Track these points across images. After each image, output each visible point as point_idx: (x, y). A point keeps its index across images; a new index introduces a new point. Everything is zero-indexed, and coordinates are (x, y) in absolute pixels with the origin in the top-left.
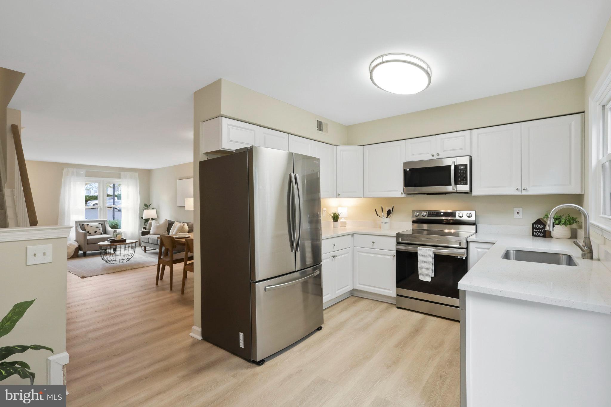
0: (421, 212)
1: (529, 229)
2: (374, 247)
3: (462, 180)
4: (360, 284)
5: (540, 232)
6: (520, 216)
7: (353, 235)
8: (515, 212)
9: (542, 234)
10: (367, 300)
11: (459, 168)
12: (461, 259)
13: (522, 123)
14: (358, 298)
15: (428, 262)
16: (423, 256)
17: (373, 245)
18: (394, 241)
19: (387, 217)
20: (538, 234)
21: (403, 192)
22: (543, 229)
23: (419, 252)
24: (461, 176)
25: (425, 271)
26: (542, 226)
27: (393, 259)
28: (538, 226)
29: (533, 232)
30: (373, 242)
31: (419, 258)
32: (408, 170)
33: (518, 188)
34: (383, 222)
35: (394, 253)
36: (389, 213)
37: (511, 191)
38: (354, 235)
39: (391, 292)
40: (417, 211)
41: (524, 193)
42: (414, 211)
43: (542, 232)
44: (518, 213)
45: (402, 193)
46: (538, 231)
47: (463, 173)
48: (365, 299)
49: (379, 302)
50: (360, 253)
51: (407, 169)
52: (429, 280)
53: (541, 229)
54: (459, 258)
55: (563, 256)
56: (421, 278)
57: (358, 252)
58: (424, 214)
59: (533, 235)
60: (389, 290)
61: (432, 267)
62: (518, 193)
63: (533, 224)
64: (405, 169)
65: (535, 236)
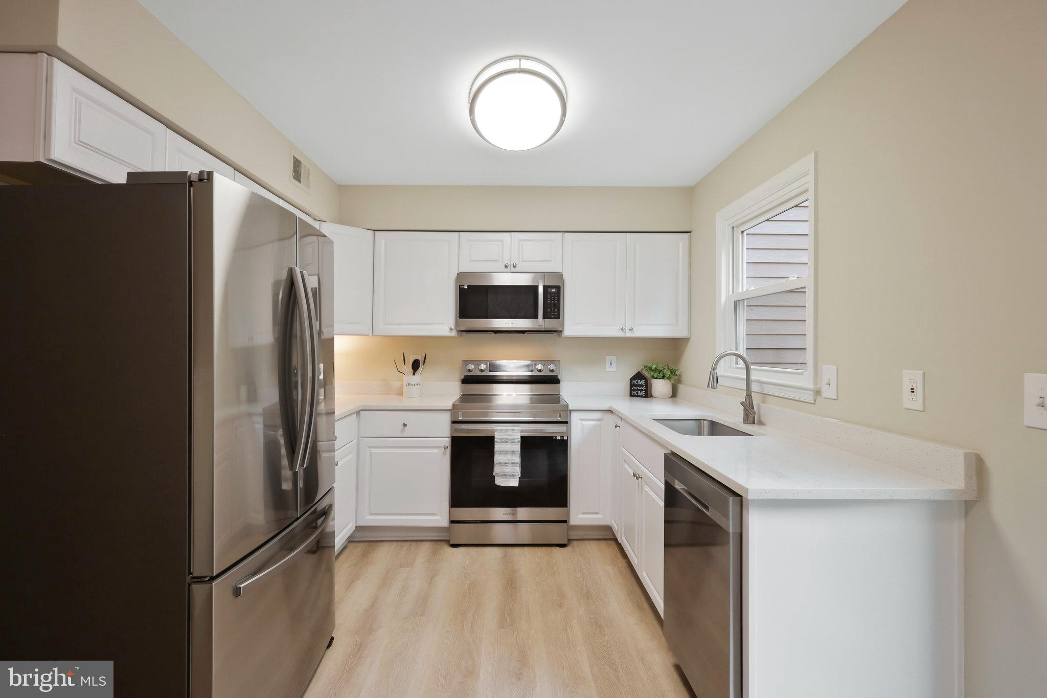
0: (477, 363)
1: (625, 385)
2: (404, 435)
3: (552, 311)
4: (370, 515)
5: (641, 390)
6: (613, 368)
7: (358, 413)
8: (608, 364)
9: (642, 393)
10: (386, 544)
11: (549, 292)
12: (562, 440)
13: (627, 234)
14: (367, 544)
15: (513, 452)
16: (504, 441)
17: (403, 431)
18: (446, 418)
19: (414, 374)
20: (637, 393)
21: (453, 327)
22: (644, 386)
23: (497, 436)
24: (551, 304)
25: (507, 469)
26: (642, 382)
27: (445, 453)
28: (637, 382)
29: (631, 390)
30: (405, 425)
31: (497, 447)
32: (466, 287)
33: (622, 328)
34: (409, 384)
35: (447, 442)
36: (416, 365)
37: (613, 331)
38: (361, 412)
39: (438, 518)
40: (472, 362)
41: (629, 334)
42: (466, 362)
43: (644, 390)
44: (611, 363)
45: (451, 329)
46: (637, 389)
47: (554, 301)
48: (381, 544)
49: (414, 544)
50: (373, 450)
51: (464, 286)
52: (515, 483)
53: (642, 386)
54: (559, 438)
55: (705, 422)
56: (500, 482)
57: (370, 447)
58: (483, 367)
59: (631, 395)
60: (435, 514)
61: (518, 459)
62: (621, 334)
63: (631, 380)
64: (460, 286)
65: (634, 396)
